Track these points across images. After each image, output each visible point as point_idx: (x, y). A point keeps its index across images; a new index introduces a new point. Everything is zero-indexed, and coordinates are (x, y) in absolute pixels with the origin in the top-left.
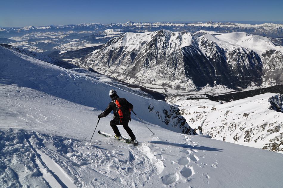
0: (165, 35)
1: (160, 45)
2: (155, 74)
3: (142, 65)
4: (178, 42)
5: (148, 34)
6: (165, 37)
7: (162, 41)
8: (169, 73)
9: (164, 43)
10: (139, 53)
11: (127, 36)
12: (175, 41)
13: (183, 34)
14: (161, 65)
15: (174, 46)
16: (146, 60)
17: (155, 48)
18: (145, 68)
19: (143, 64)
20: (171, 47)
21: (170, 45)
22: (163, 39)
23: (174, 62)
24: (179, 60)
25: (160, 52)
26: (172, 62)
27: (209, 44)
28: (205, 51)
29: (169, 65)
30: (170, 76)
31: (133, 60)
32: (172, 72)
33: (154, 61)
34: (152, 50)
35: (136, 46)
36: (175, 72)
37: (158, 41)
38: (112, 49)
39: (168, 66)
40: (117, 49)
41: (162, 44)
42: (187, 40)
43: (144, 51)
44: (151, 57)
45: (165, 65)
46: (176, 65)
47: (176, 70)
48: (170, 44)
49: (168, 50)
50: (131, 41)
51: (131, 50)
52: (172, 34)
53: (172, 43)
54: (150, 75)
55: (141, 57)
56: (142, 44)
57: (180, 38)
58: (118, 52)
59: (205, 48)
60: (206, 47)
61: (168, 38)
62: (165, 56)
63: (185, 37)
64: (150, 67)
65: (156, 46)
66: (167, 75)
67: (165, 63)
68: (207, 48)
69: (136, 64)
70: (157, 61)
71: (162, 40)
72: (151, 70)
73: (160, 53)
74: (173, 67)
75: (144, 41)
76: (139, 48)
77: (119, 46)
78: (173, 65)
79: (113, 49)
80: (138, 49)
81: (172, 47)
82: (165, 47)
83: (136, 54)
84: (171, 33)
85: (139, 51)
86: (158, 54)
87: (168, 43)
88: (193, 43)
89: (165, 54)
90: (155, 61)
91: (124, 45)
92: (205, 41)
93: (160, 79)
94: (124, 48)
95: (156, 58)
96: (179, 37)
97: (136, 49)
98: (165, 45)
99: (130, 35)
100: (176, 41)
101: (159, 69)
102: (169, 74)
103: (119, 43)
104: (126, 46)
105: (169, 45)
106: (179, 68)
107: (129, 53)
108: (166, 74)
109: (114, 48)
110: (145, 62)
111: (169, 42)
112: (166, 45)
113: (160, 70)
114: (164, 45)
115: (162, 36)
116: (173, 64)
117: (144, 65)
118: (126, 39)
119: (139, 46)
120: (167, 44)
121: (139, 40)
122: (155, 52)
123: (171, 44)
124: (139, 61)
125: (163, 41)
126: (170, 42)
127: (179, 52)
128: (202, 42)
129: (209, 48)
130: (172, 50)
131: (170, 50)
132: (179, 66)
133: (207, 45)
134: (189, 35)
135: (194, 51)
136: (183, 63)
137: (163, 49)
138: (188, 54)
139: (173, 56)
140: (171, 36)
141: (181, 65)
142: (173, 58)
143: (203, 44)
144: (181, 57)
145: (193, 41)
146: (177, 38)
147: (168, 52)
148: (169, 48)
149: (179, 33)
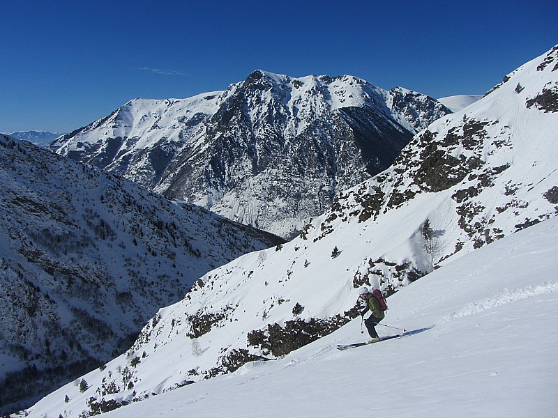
0: (270, 86)
1: (258, 113)
2: (255, 203)
3: (200, 181)
4: (318, 103)
5: (209, 98)
6: (272, 91)
7: (264, 102)
8: (312, 191)
9: (269, 106)
10: (180, 150)
11: (134, 109)
12: (307, 100)
13: (330, 82)
14: (275, 171)
15: (307, 114)
16: (210, 162)
17: (239, 122)
18: (212, 190)
19: (203, 177)
20: (298, 120)
21: (292, 114)
22: (267, 96)
23: (320, 155)
24: (339, 147)
25: (260, 133)
26: (316, 154)
27: (419, 104)
28: (413, 124)
29: (304, 165)
30: (315, 203)
31: (159, 173)
32: (322, 186)
33: (244, 164)
34: (233, 131)
35: (167, 130)
36: (334, 186)
37: (249, 102)
38: (78, 149)
39: (301, 171)
40: (96, 147)
41: (265, 109)
42: (347, 94)
43: (202, 140)
44: (231, 151)
45: (290, 167)
46: (331, 162)
47: (334, 178)
48: (291, 110)
49: (288, 126)
50: (148, 122)
51: (150, 145)
52: (291, 85)
53: (300, 107)
54: (235, 207)
55: (191, 159)
56: (192, 123)
57: (322, 90)
58: (101, 155)
59: (410, 117)
60: (411, 111)
61: (282, 94)
62: (282, 144)
63: (338, 90)
64: (232, 185)
65: (245, 118)
66: (303, 202)
67: (289, 161)
68: (415, 116)
69: (174, 182)
70: (254, 163)
71: (262, 99)
72: (237, 191)
73: (263, 137)
74: (322, 171)
75: (199, 114)
76: (180, 136)
77: (104, 138)
78: (322, 162)
79: (82, 149)
80: (177, 139)
81: (300, 117)
82: (276, 119)
83: (171, 155)
84: (289, 81)
85: (180, 144)
86: (253, 139)
87: (286, 108)
88: (367, 100)
89: (280, 139)
90: (247, 164)
91: (123, 135)
92: (404, 95)
93: (278, 218)
94: (125, 143)
95: (251, 152)
96: (317, 88)
97: (169, 140)
98: (275, 112)
99: (143, 106)
100: (312, 99)
101: (267, 185)
102: (312, 197)
103: (105, 131)
104: (130, 137)
105: (288, 112)
106: (346, 171)
107: (142, 152)
108: (298, 197)
109: (87, 145)
110: (210, 168)
111: (287, 105)
112: (278, 112)
113: (273, 187)
114: (270, 111)
115: (260, 87)
116: (320, 159)
117: (208, 179)
118: (129, 117)
119: (180, 129)
120: (282, 109)
121: (181, 115)
122: (244, 135)
123: (295, 110)
124: (187, 170)
125: (268, 101)
126: (290, 104)
127: (334, 123)
128: (395, 100)
129: (422, 113)
130: (303, 125)
131: (297, 126)
132: (344, 166)
133: (414, 106)
134: (349, 81)
135: (380, 122)
136: (356, 151)
137: (273, 125)
138: (367, 128)
139: (316, 135)
140: (290, 89)
141: (351, 159)
142: (315, 141)
143: (401, 106)
144: (343, 135)
145: (368, 95)
146: (313, 92)
147: (288, 133)
148: (292, 121)
149: (316, 80)
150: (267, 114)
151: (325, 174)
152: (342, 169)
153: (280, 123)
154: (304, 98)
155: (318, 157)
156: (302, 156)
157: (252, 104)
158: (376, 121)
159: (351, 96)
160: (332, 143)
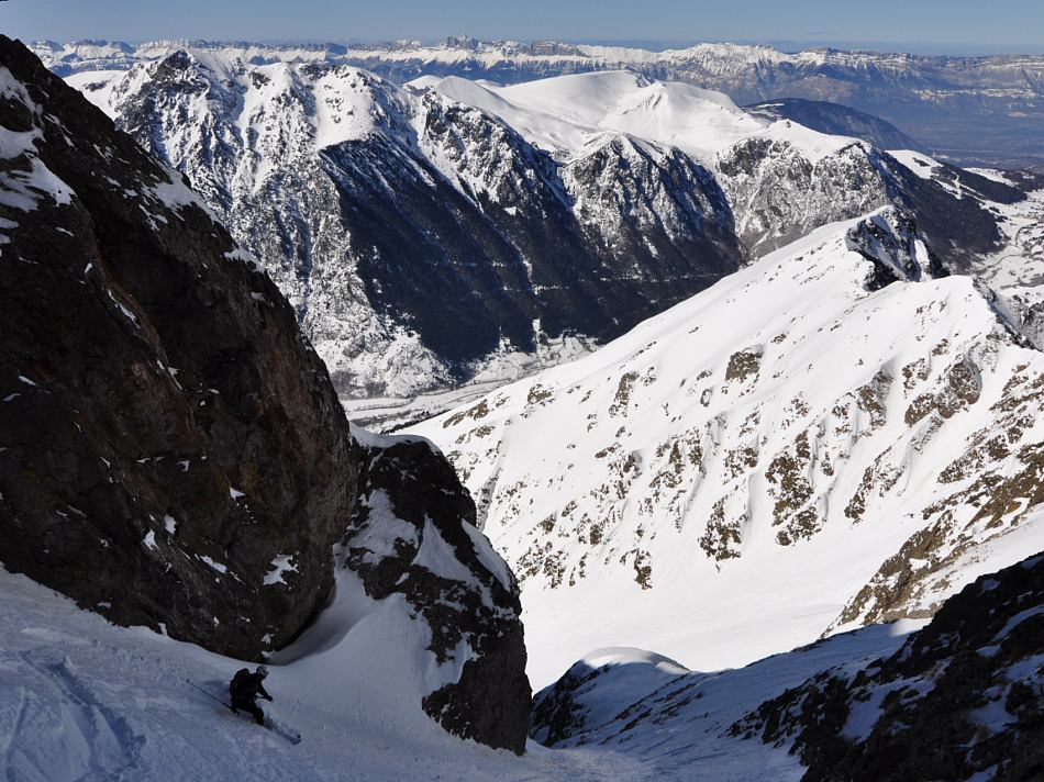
0: (204, 85)
1: (183, 144)
4: (294, 123)
6: (209, 97)
7: (194, 120)
9: (203, 129)
12: (274, 117)
13: (317, 76)
15: (274, 146)
20: (256, 156)
21: (246, 145)
22: (199, 106)
23: (286, 239)
24: (316, 222)
26: (278, 239)
27: (468, 129)
28: (457, 164)
29: (259, 257)
36: (306, 295)
37: (164, 119)
41: (196, 136)
42: (345, 107)
46: (304, 255)
47: (306, 281)
48: (244, 135)
49: (240, 169)
52: (246, 79)
53: (261, 129)
57: (300, 95)
59: (453, 151)
60: (455, 142)
61: (229, 101)
62: (226, 208)
63: (331, 94)
68: (461, 149)
71: (190, 114)
74: (286, 269)
78: (288, 253)
81: (261, 151)
82: (217, 154)
84: (242, 71)
87: (235, 131)
88: (379, 122)
89: (224, 198)
92: (445, 109)
96: (292, 92)
98: (214, 141)
100: (282, 115)
105: (239, 140)
106: (327, 268)
111: (237, 124)
112: (221, 143)
114: (205, 140)
115: (185, 88)
116: (285, 248)
120: (228, 133)
123: (253, 135)
125: (201, 120)
126: (243, 123)
127: (311, 178)
128: (429, 117)
129: (473, 145)
130: (267, 168)
131: (254, 169)
132: (323, 261)
133: (461, 131)
134: (350, 79)
135: (395, 168)
136: (342, 236)
137: (209, 167)
138: (368, 187)
139: (279, 203)
140: (244, 89)
141: (334, 248)
142: (277, 213)
143: (440, 130)
144: (326, 202)
145: (381, 111)
146: (285, 100)
147: (239, 184)
148: (247, 159)
149: (293, 74)
150: (200, 147)
151: (292, 274)
152: (320, 266)
153: (225, 161)
154: (269, 111)
155: (282, 245)
156: (255, 241)
157: (170, 124)
158: (389, 167)
159: (351, 113)
160: (306, 216)
